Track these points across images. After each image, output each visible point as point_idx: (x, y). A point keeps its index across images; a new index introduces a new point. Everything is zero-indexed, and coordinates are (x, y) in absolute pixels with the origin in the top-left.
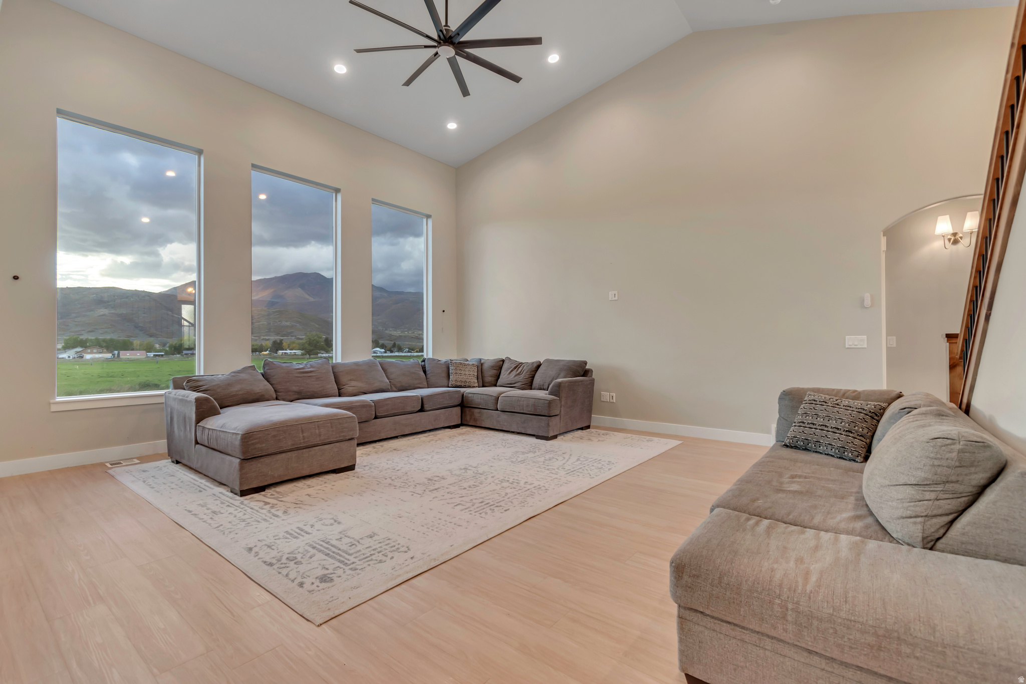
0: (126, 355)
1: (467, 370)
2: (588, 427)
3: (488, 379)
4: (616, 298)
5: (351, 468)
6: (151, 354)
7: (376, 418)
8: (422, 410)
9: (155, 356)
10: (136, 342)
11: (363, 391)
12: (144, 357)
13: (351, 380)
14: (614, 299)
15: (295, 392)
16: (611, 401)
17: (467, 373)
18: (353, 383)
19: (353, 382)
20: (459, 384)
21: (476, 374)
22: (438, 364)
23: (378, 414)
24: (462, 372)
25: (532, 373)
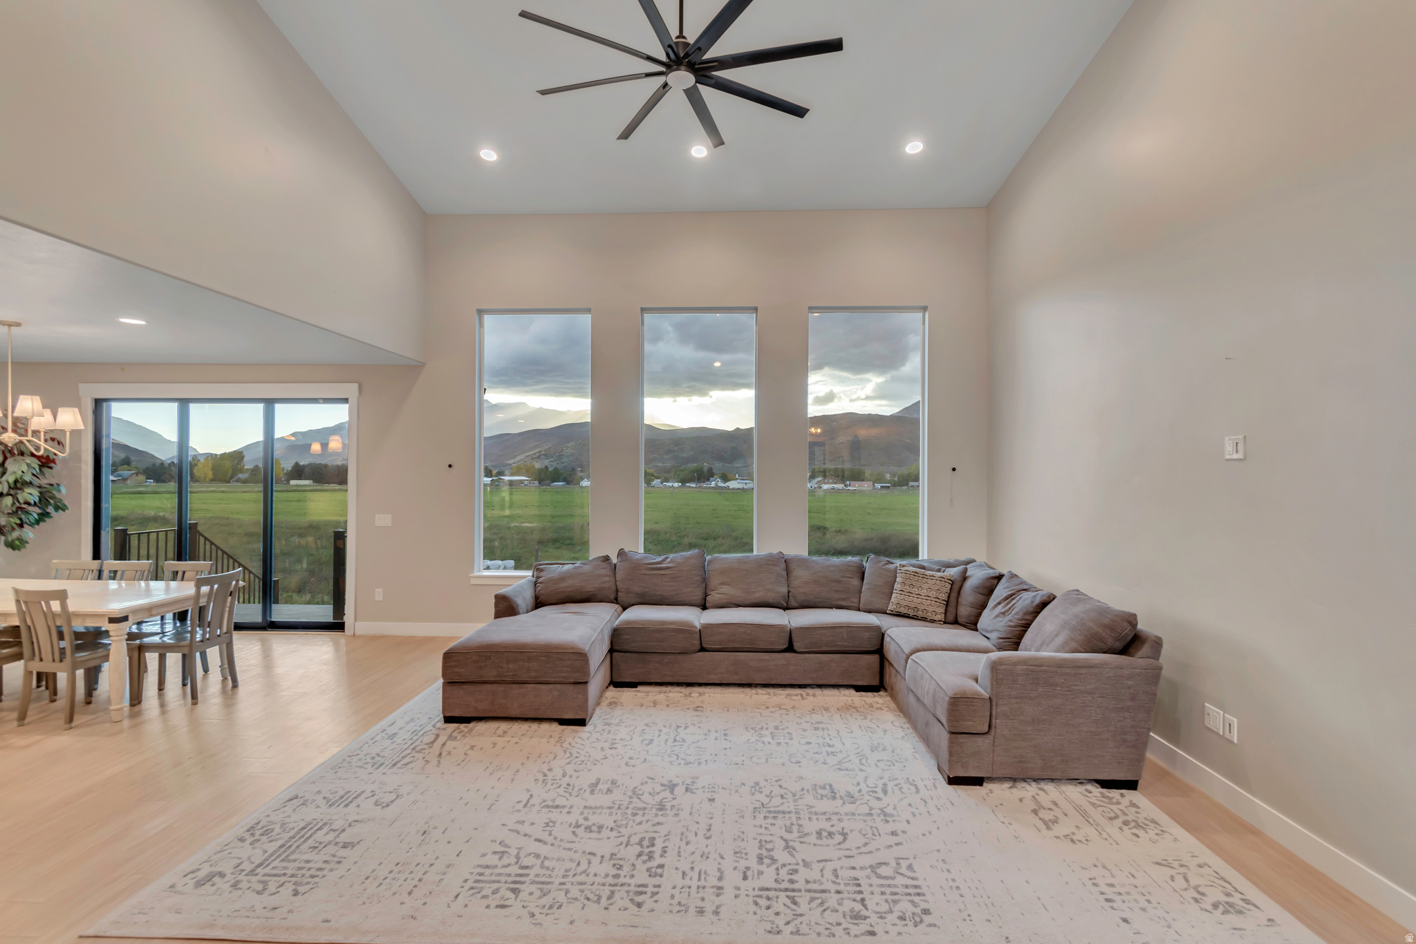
0: (855, 486)
1: (925, 586)
2: (1132, 785)
3: (964, 611)
4: (1240, 456)
5: (581, 722)
6: (878, 486)
7: (702, 649)
8: (790, 649)
9: (882, 487)
10: (868, 473)
11: (735, 603)
12: (871, 488)
13: (723, 584)
14: (1235, 456)
15: (638, 594)
16: (1227, 735)
17: (924, 592)
18: (725, 589)
19: (725, 586)
20: (903, 610)
21: (945, 597)
22: (883, 569)
23: (705, 646)
24: (915, 590)
25: (1028, 617)
